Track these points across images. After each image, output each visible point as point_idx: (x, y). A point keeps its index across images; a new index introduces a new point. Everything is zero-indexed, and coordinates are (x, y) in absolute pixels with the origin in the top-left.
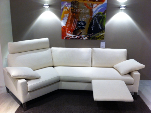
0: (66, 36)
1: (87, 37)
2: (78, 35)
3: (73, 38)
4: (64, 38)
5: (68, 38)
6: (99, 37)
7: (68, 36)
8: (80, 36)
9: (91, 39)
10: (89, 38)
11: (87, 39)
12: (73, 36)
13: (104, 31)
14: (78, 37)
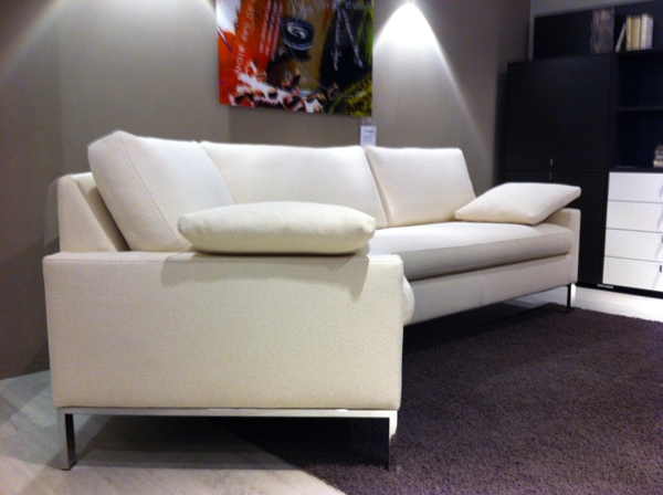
0: (240, 90)
1: (320, 101)
2: (288, 89)
3: (267, 99)
4: (232, 99)
5: (248, 99)
6: (355, 105)
7: (248, 90)
8: (295, 92)
9: (332, 109)
10: (327, 106)
11: (320, 112)
12: (266, 89)
13: (371, 78)
14: (285, 100)
